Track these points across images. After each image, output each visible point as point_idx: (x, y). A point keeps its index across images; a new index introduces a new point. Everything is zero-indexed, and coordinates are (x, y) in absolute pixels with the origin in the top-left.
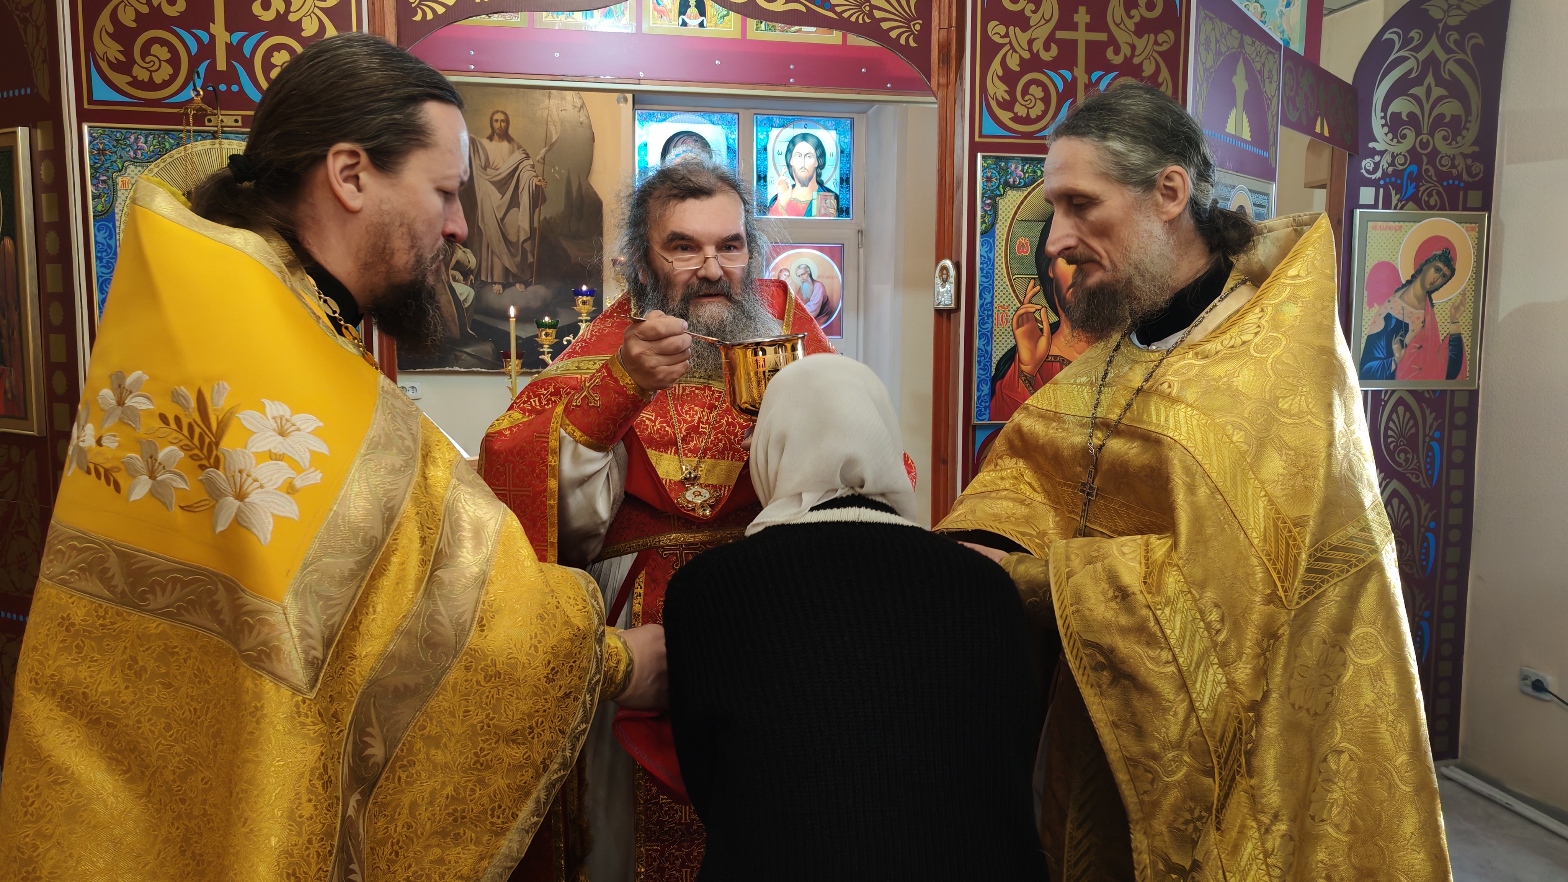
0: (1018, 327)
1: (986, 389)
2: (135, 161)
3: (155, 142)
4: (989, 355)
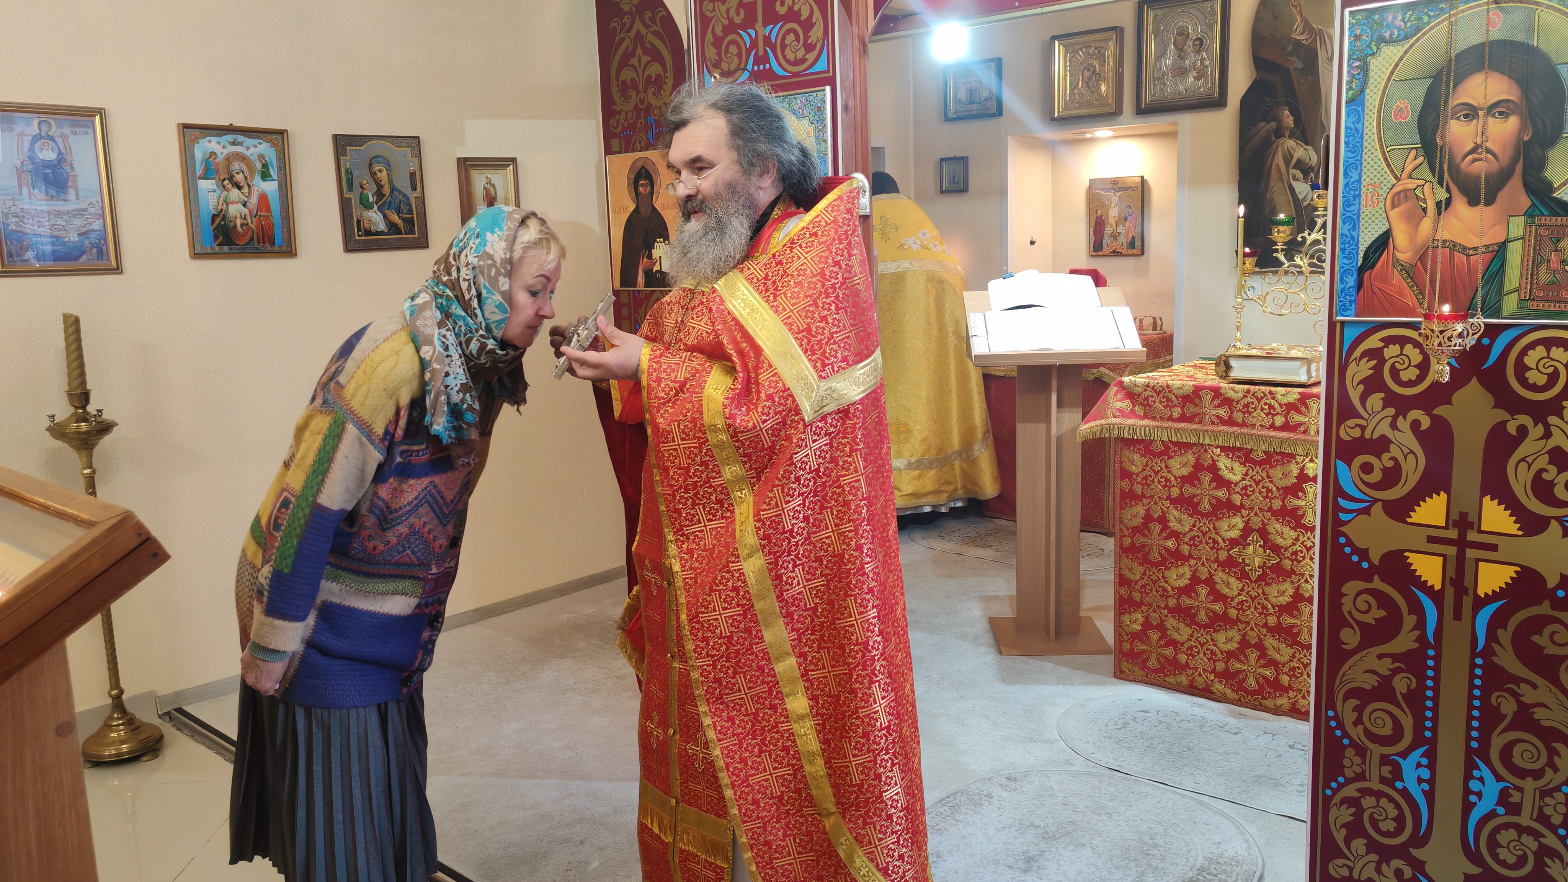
0: (1393, 206)
4: (1355, 241)
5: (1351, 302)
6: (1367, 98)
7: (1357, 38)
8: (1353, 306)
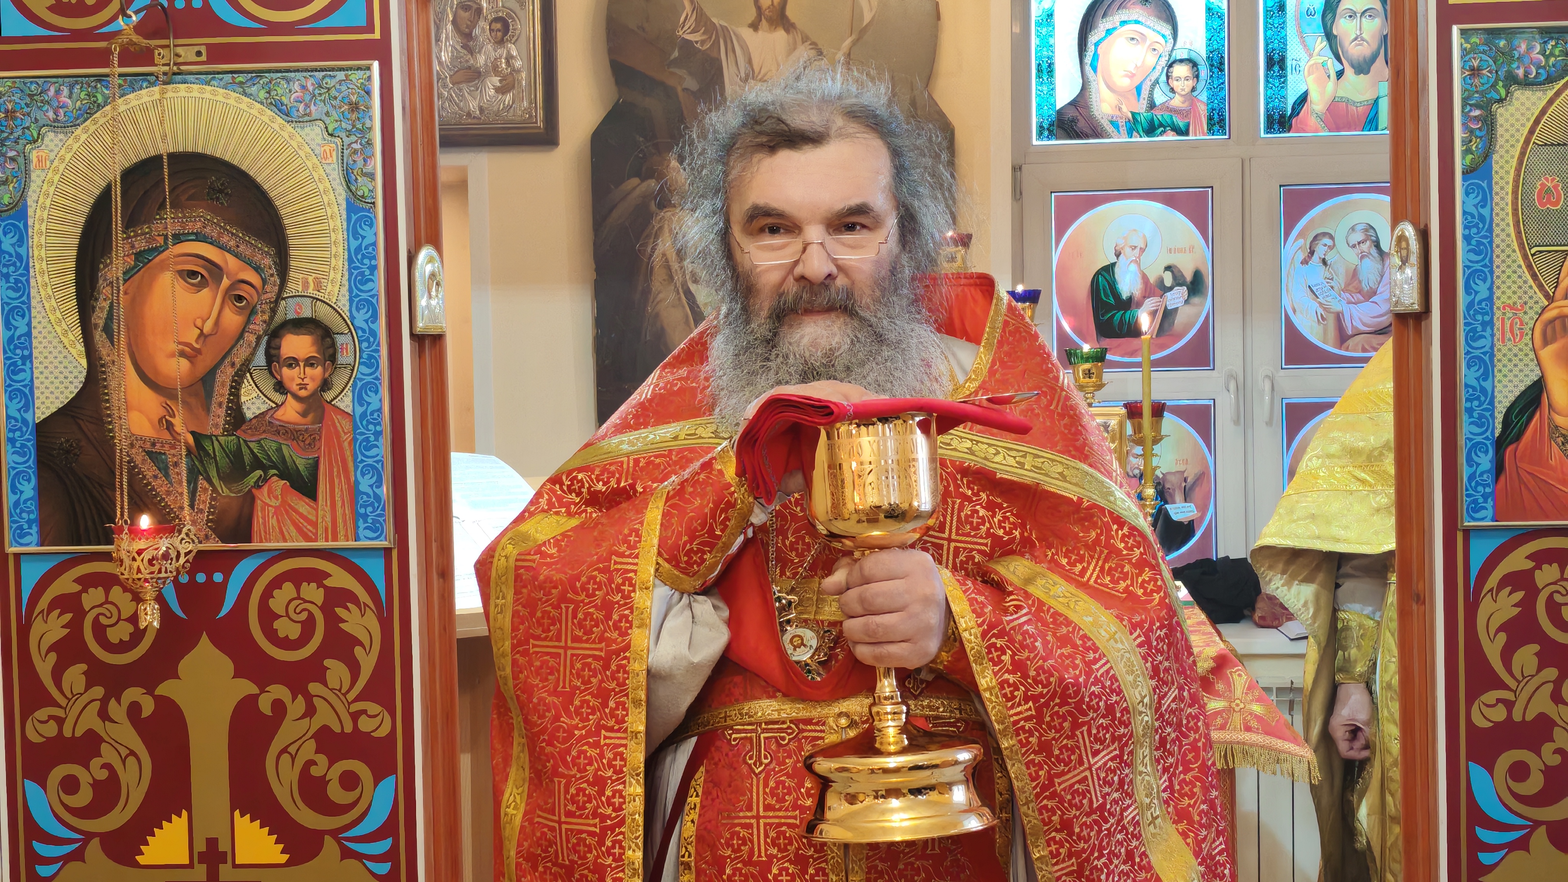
0: (1546, 342)
1: (1486, 461)
2: (56, 125)
3: (83, 95)
4: (1488, 397)
5: (1485, 497)
6: (1495, 168)
7: (1475, 72)
8: (1490, 503)
